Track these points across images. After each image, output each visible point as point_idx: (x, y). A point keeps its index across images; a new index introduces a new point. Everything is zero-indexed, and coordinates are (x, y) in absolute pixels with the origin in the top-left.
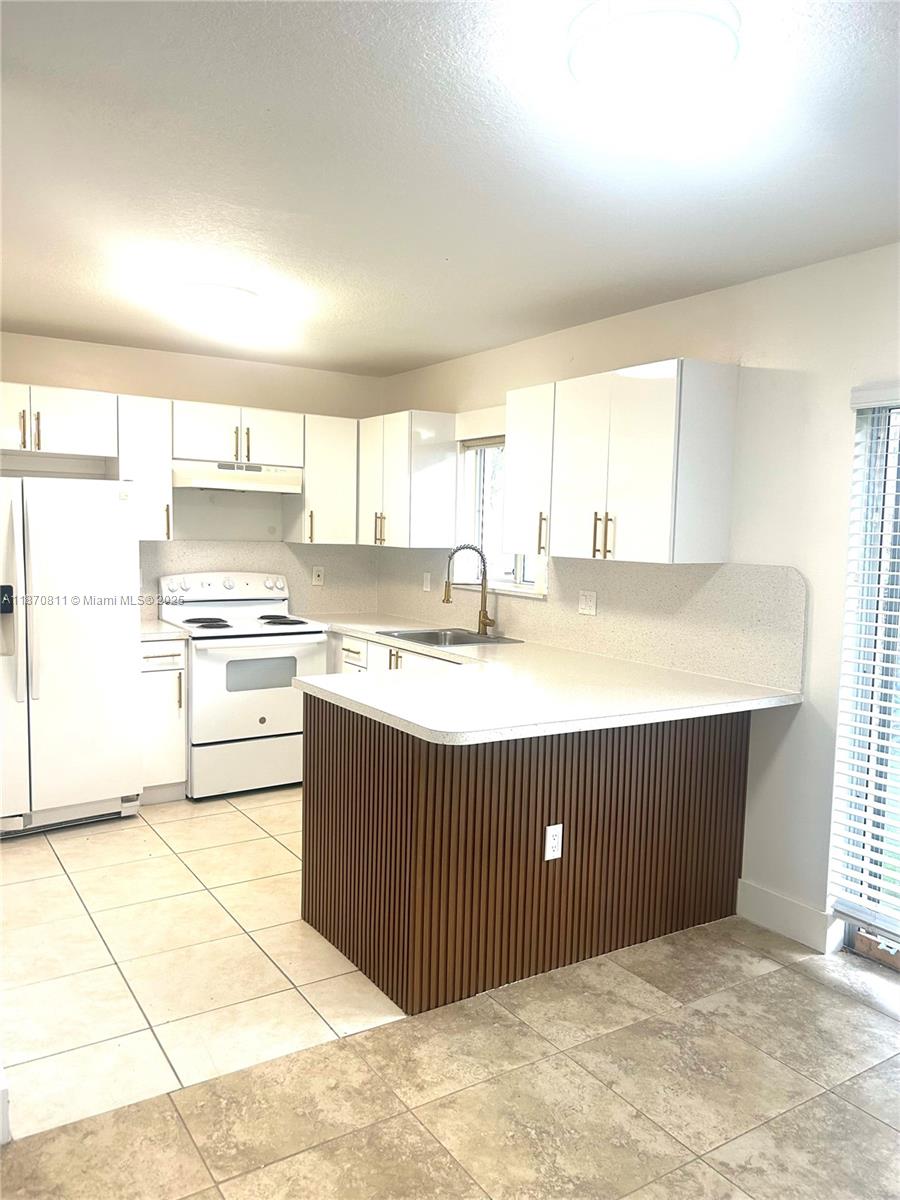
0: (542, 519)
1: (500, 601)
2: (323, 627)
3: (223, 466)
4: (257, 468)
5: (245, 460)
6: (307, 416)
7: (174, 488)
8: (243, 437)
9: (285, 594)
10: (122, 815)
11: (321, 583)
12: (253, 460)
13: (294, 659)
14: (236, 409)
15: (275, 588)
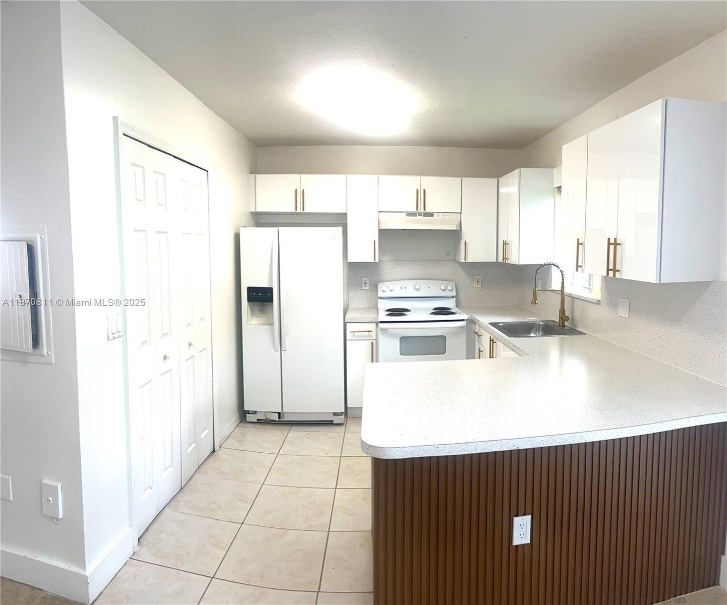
0: (578, 244)
1: (575, 303)
2: (465, 317)
3: (409, 214)
4: (431, 215)
5: (422, 210)
6: (463, 179)
7: (380, 230)
8: (421, 196)
9: (454, 294)
10: (334, 423)
11: (480, 286)
12: (428, 210)
13: (444, 337)
14: (418, 178)
15: (447, 290)
